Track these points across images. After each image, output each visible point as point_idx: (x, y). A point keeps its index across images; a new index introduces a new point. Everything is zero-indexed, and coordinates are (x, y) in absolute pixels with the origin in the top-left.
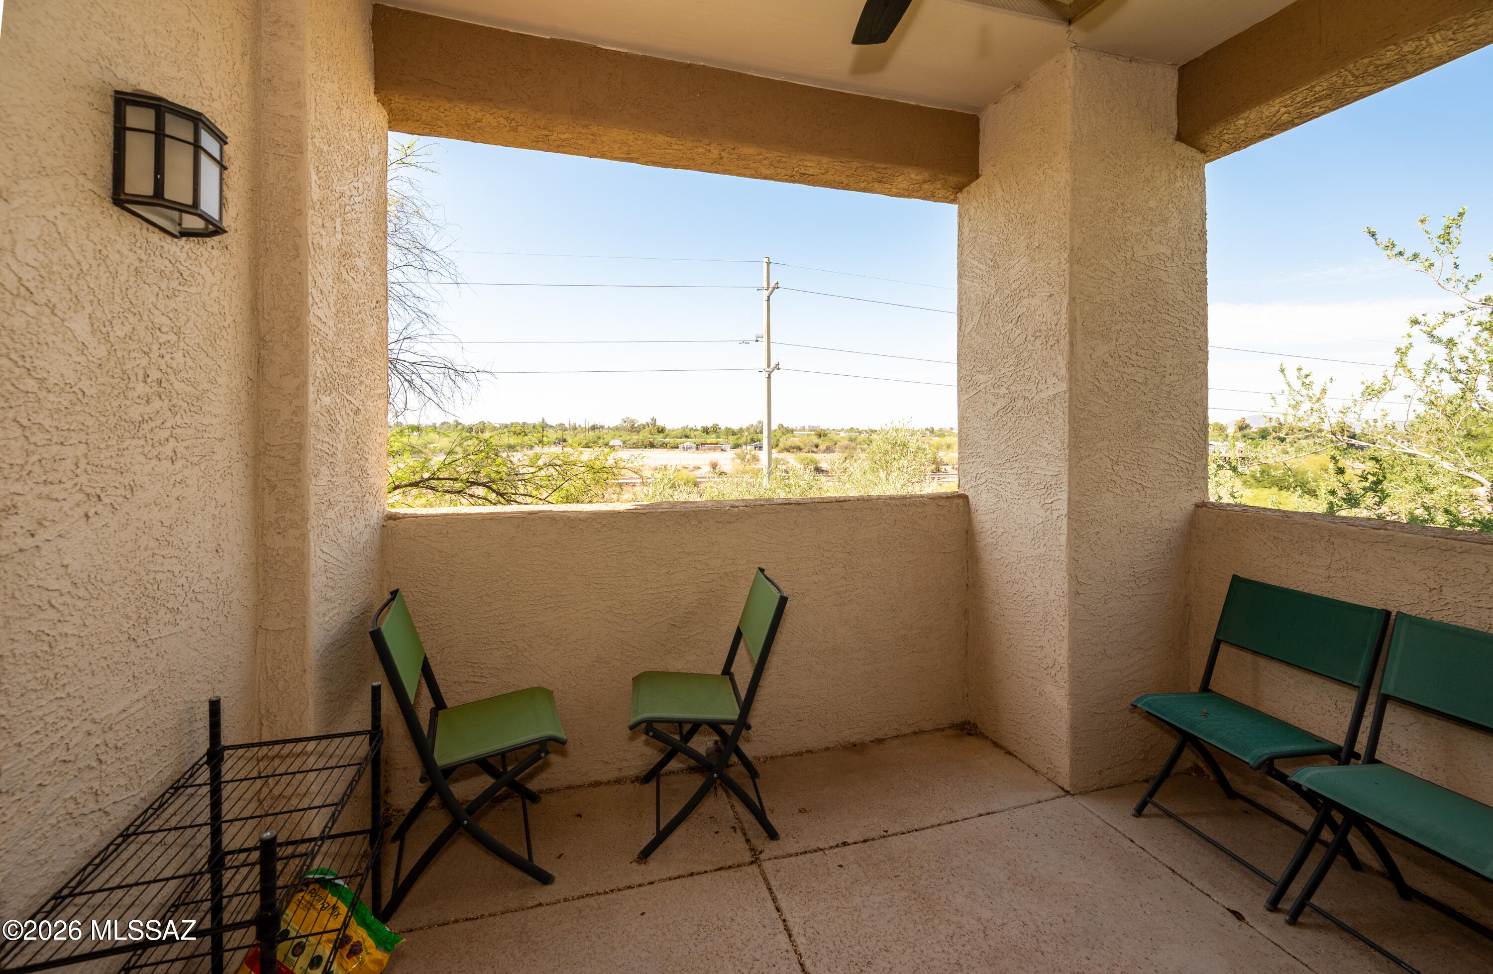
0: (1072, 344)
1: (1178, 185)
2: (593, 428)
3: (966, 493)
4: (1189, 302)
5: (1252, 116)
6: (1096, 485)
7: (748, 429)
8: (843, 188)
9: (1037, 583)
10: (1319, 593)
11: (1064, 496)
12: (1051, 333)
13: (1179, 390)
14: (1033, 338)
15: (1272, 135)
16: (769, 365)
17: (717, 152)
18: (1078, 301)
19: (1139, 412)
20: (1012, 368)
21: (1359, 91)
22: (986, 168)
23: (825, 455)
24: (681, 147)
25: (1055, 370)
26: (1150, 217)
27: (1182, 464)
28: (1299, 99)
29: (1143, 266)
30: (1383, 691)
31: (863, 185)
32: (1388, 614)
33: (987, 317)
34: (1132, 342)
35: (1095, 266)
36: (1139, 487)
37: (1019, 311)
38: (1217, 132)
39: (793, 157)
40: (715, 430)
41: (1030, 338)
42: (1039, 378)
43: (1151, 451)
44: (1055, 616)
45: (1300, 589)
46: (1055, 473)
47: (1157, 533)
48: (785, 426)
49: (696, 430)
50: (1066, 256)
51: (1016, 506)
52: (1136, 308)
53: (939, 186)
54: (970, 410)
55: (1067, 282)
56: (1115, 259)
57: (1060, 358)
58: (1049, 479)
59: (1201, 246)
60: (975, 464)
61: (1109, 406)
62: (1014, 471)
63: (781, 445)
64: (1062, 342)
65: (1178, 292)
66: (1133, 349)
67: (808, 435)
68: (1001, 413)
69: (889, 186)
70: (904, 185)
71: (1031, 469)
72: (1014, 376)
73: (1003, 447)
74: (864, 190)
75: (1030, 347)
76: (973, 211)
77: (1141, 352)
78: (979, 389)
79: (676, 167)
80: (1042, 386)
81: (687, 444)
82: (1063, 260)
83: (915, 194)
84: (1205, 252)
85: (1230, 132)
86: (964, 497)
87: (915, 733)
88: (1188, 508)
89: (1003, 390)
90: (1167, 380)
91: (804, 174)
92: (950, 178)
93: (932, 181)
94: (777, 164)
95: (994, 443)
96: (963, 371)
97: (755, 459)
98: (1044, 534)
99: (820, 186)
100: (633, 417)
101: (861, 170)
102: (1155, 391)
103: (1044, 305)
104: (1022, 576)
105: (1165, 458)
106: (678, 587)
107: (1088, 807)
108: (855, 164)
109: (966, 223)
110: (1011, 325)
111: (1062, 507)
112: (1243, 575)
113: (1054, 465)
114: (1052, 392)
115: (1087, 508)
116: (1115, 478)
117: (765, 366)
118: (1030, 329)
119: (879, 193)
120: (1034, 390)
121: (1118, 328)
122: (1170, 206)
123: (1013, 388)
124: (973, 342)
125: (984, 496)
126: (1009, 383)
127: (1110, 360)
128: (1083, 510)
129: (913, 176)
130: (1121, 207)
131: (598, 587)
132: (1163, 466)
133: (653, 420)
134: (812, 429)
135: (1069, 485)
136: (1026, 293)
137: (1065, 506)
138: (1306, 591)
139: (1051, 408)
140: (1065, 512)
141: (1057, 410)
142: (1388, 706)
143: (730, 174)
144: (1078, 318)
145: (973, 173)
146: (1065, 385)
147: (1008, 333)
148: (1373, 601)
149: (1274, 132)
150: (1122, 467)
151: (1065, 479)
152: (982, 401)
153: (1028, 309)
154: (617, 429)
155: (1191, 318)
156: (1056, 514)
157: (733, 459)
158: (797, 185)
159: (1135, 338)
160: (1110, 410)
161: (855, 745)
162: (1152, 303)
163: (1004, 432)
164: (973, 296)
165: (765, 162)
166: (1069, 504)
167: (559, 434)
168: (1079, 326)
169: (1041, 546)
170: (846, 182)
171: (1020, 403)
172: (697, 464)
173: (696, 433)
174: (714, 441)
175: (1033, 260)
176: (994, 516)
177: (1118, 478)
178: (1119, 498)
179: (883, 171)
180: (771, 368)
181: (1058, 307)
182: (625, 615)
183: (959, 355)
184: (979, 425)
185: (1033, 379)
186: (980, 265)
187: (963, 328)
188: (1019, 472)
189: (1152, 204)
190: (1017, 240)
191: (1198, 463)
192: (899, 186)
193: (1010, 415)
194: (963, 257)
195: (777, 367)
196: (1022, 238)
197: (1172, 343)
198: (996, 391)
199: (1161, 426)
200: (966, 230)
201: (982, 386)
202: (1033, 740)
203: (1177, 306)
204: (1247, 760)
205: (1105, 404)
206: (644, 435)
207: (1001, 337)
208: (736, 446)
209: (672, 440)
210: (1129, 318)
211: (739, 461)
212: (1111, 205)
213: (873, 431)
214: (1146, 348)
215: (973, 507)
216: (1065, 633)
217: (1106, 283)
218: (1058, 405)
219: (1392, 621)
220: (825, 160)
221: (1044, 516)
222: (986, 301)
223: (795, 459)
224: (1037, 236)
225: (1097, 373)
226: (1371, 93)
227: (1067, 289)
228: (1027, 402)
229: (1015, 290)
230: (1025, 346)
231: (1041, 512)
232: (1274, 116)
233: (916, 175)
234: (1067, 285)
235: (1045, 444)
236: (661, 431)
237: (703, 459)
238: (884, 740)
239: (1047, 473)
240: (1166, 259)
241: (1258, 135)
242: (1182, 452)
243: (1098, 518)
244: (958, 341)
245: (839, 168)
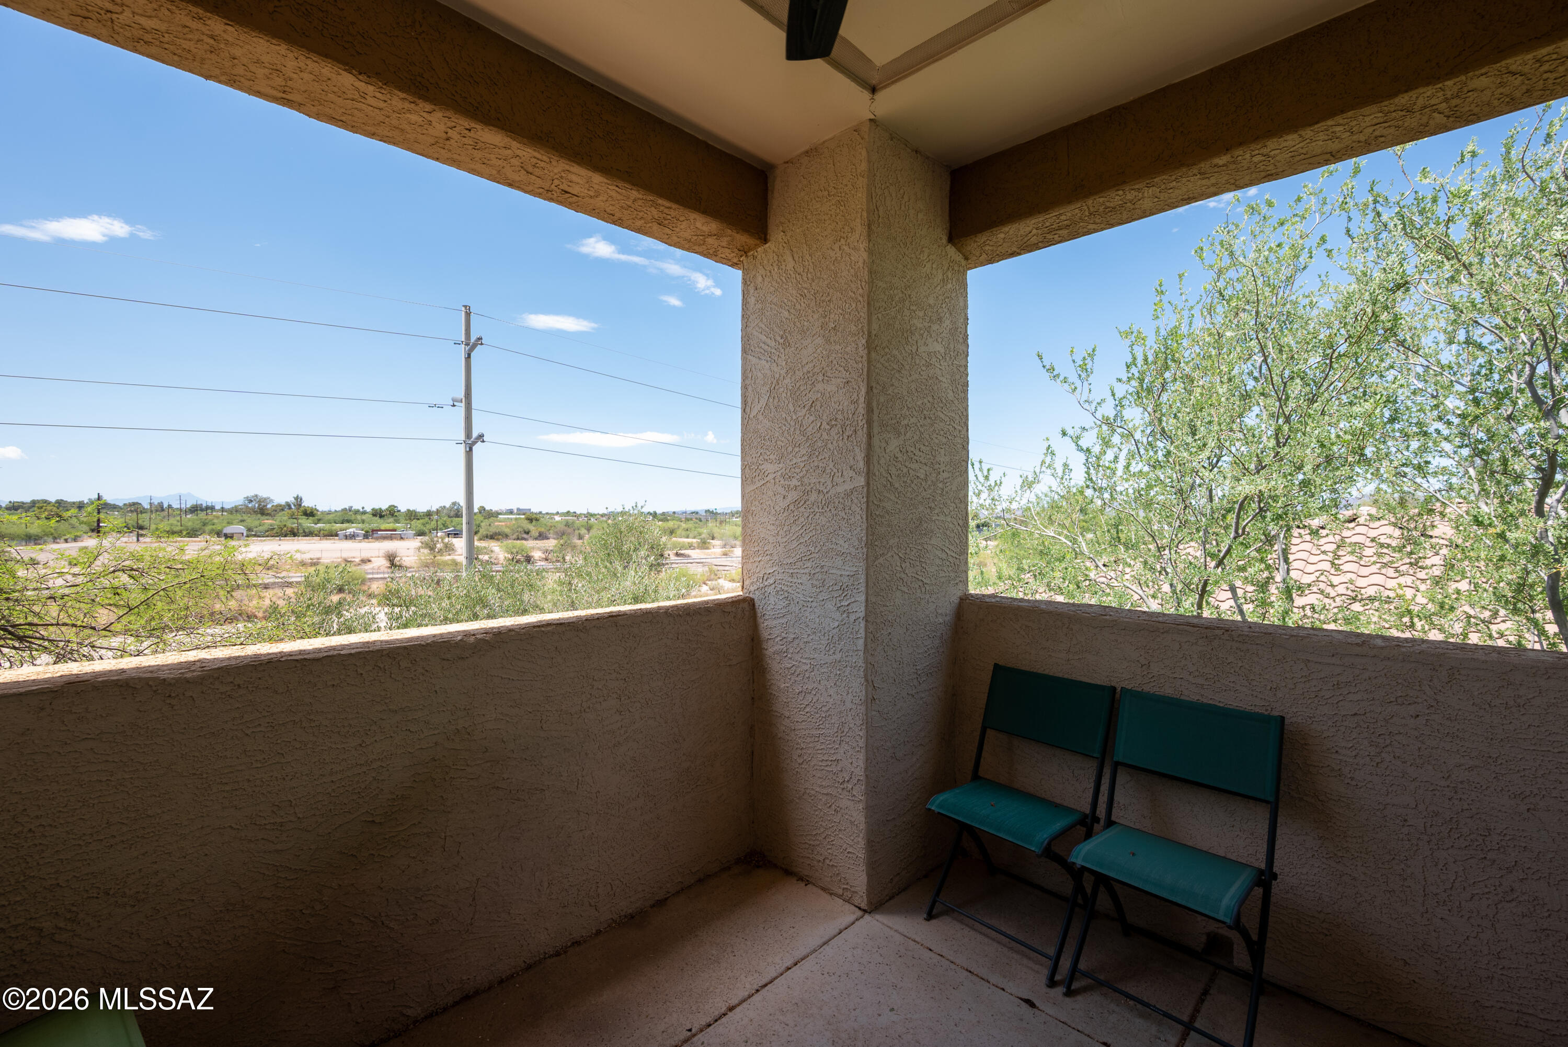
0: (870, 436)
1: (950, 286)
2: (195, 509)
3: (751, 596)
4: (956, 402)
5: (1011, 232)
6: (888, 584)
7: (438, 512)
8: (614, 223)
9: (831, 691)
10: (1060, 675)
11: (862, 598)
12: (848, 422)
13: (949, 487)
14: (828, 427)
15: (1019, 254)
16: (468, 434)
17: (442, 128)
18: (874, 390)
19: (921, 508)
20: (805, 458)
21: (1088, 227)
22: (777, 236)
23: (537, 542)
24: (382, 105)
25: (852, 463)
26: (930, 314)
27: (951, 559)
28: (1048, 224)
29: (924, 362)
30: (1115, 759)
31: (639, 223)
32: (1114, 689)
33: (776, 400)
34: (916, 438)
35: (889, 356)
36: (921, 584)
37: (813, 396)
38: (982, 241)
39: (554, 163)
40: (392, 512)
41: (825, 425)
42: (835, 470)
43: (930, 548)
44: (851, 726)
45: (1046, 672)
46: (852, 574)
47: (933, 628)
48: (487, 508)
49: (364, 513)
50: (864, 341)
51: (809, 610)
52: (919, 403)
53: (724, 244)
54: (757, 503)
55: (865, 370)
56: (903, 351)
57: (857, 450)
58: (846, 579)
59: (965, 349)
60: (762, 563)
61: (899, 502)
62: (807, 571)
63: (483, 531)
64: (860, 433)
65: (949, 391)
66: (917, 445)
67: (516, 519)
68: (792, 507)
69: (670, 232)
70: (687, 235)
71: (825, 569)
72: (807, 467)
73: (795, 544)
74: (639, 230)
75: (825, 436)
76: (760, 279)
77: (923, 448)
78: (766, 479)
79: (372, 135)
80: (838, 480)
81: (351, 530)
82: (860, 345)
83: (696, 247)
84: (967, 355)
85: (991, 243)
86: (752, 600)
87: (700, 881)
88: (956, 601)
89: (795, 482)
90: (941, 477)
91: (567, 192)
92: (738, 236)
93: (718, 236)
94: (530, 169)
95: (785, 540)
96: (748, 458)
97: (449, 548)
98: (840, 639)
99: (585, 212)
100: (263, 494)
101: (640, 202)
102: (932, 487)
103: (841, 391)
104: (815, 685)
105: (939, 553)
106: (379, 763)
107: (885, 922)
108: (634, 194)
109: (752, 291)
110: (804, 411)
111: (860, 610)
112: (1001, 663)
113: (851, 564)
114: (848, 486)
115: (882, 609)
116: (903, 576)
117: (462, 437)
118: (825, 417)
119: (656, 238)
120: (829, 483)
121: (906, 422)
122: (944, 306)
123: (806, 480)
124: (759, 427)
125: (772, 600)
126: (801, 474)
127: (899, 455)
128: (878, 611)
129: (699, 225)
130: (908, 299)
131: (227, 788)
132: (938, 562)
133: (298, 500)
134: (520, 511)
135: (867, 586)
136: (820, 378)
137: (863, 609)
138: (1051, 674)
139: (848, 503)
140: (862, 615)
141: (854, 505)
142: (1119, 771)
143: (459, 167)
144: (875, 409)
145: (764, 238)
146: (863, 479)
147: (800, 419)
148: (1100, 678)
149: (1022, 251)
150: (908, 564)
151: (862, 579)
152: (770, 493)
153: (823, 394)
154: (235, 510)
155: (957, 417)
156: (853, 617)
157: (419, 549)
158: (553, 205)
159: (918, 433)
160: (900, 507)
161: (632, 917)
162: (931, 400)
163: (795, 528)
164: (759, 375)
165: (515, 162)
166: (866, 606)
167: (131, 518)
168: (875, 417)
169: (837, 652)
170: (618, 215)
171: (813, 497)
172: (365, 555)
173: (364, 517)
174: (391, 526)
175: (828, 341)
176: (784, 620)
177: (905, 576)
178: (906, 596)
179: (666, 211)
180: (471, 441)
181: (855, 395)
182: (281, 824)
183: (743, 440)
184: (766, 520)
185: (828, 471)
186: (769, 341)
187: (748, 410)
188: (813, 572)
189: (931, 301)
190: (810, 318)
191: (961, 558)
192: (681, 234)
193: (802, 509)
194: (749, 329)
195: (481, 437)
196: (816, 316)
197: (944, 440)
198: (786, 482)
199: (937, 522)
200: (752, 300)
201: (771, 476)
202: (827, 862)
203: (948, 405)
204: (1033, 849)
205: (896, 500)
206: (282, 519)
207: (792, 423)
208: (421, 534)
209: (327, 526)
210: (914, 413)
211: (426, 551)
212: (901, 295)
213: (592, 515)
214: (927, 444)
215: (759, 612)
216: (862, 743)
217: (897, 375)
218: (856, 501)
219: (1117, 696)
220: (597, 178)
221: (841, 618)
222: (775, 382)
223: (501, 547)
224: (832, 316)
225: (890, 468)
226: (1096, 231)
227: (865, 377)
228: (821, 496)
229: (809, 372)
230: (819, 435)
231: (837, 615)
232: (1027, 235)
233: (702, 224)
234: (865, 373)
235: (841, 542)
236: (310, 513)
237: (376, 550)
238: (666, 899)
239: (843, 573)
240: (941, 358)
241: (1010, 252)
242: (952, 548)
243: (890, 618)
244: (743, 424)
245: (613, 194)
